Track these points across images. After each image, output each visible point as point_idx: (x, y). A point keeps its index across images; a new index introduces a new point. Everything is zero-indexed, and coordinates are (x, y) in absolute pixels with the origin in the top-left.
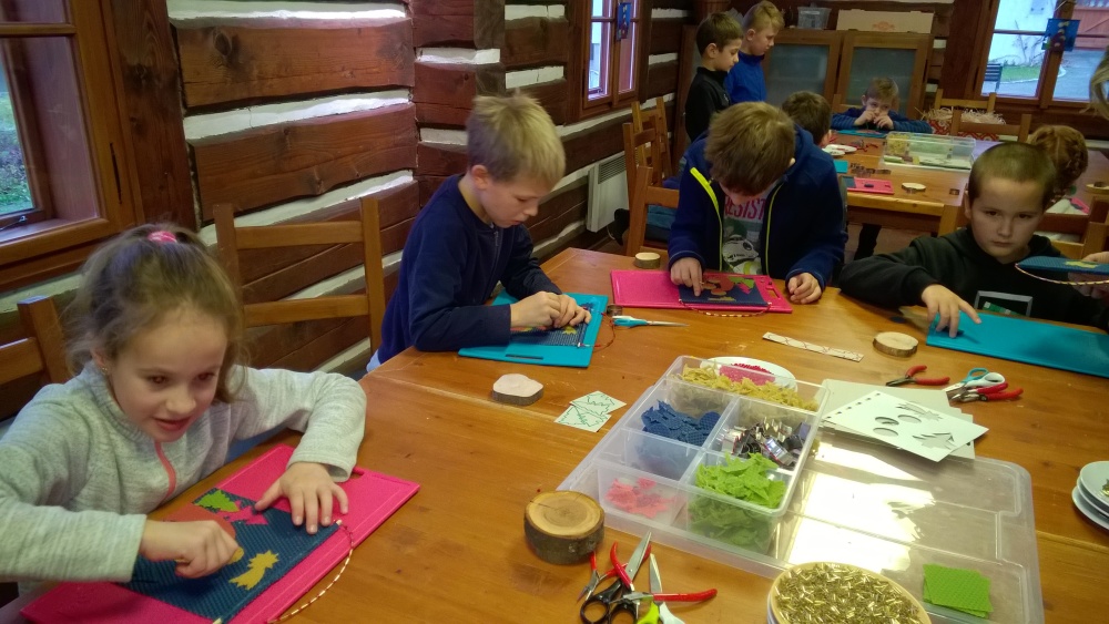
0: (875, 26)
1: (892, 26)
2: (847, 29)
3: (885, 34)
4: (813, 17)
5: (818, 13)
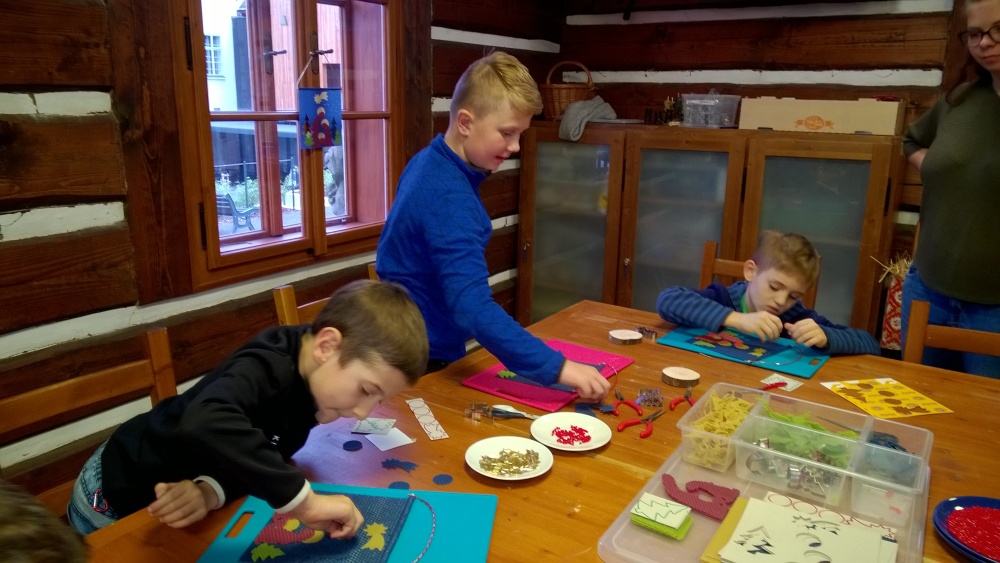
0: (800, 122)
1: (829, 124)
2: (756, 128)
3: (817, 136)
4: (705, 108)
5: (712, 103)
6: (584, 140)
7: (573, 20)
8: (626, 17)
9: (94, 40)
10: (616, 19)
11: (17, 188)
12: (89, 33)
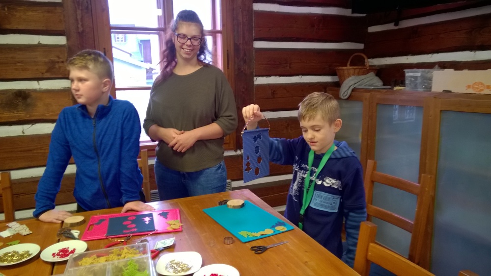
2: (441, 90)
4: (416, 78)
5: (419, 75)
6: (350, 98)
7: (372, 29)
8: (396, 25)
9: (61, 60)
10: (390, 27)
11: (28, 116)
12: (59, 57)
